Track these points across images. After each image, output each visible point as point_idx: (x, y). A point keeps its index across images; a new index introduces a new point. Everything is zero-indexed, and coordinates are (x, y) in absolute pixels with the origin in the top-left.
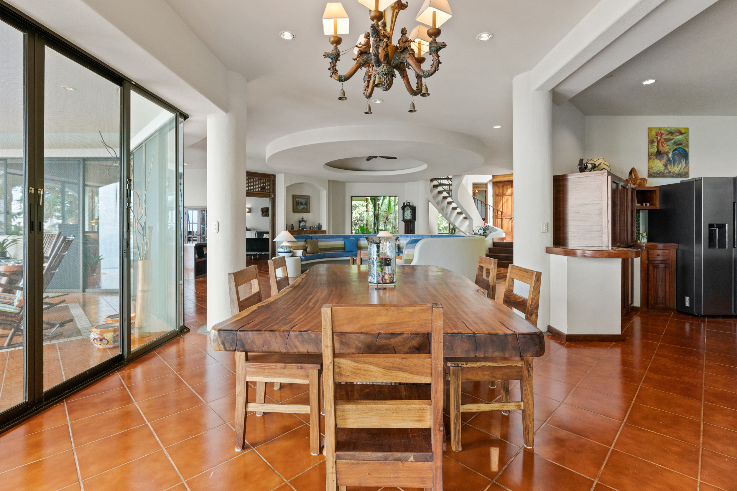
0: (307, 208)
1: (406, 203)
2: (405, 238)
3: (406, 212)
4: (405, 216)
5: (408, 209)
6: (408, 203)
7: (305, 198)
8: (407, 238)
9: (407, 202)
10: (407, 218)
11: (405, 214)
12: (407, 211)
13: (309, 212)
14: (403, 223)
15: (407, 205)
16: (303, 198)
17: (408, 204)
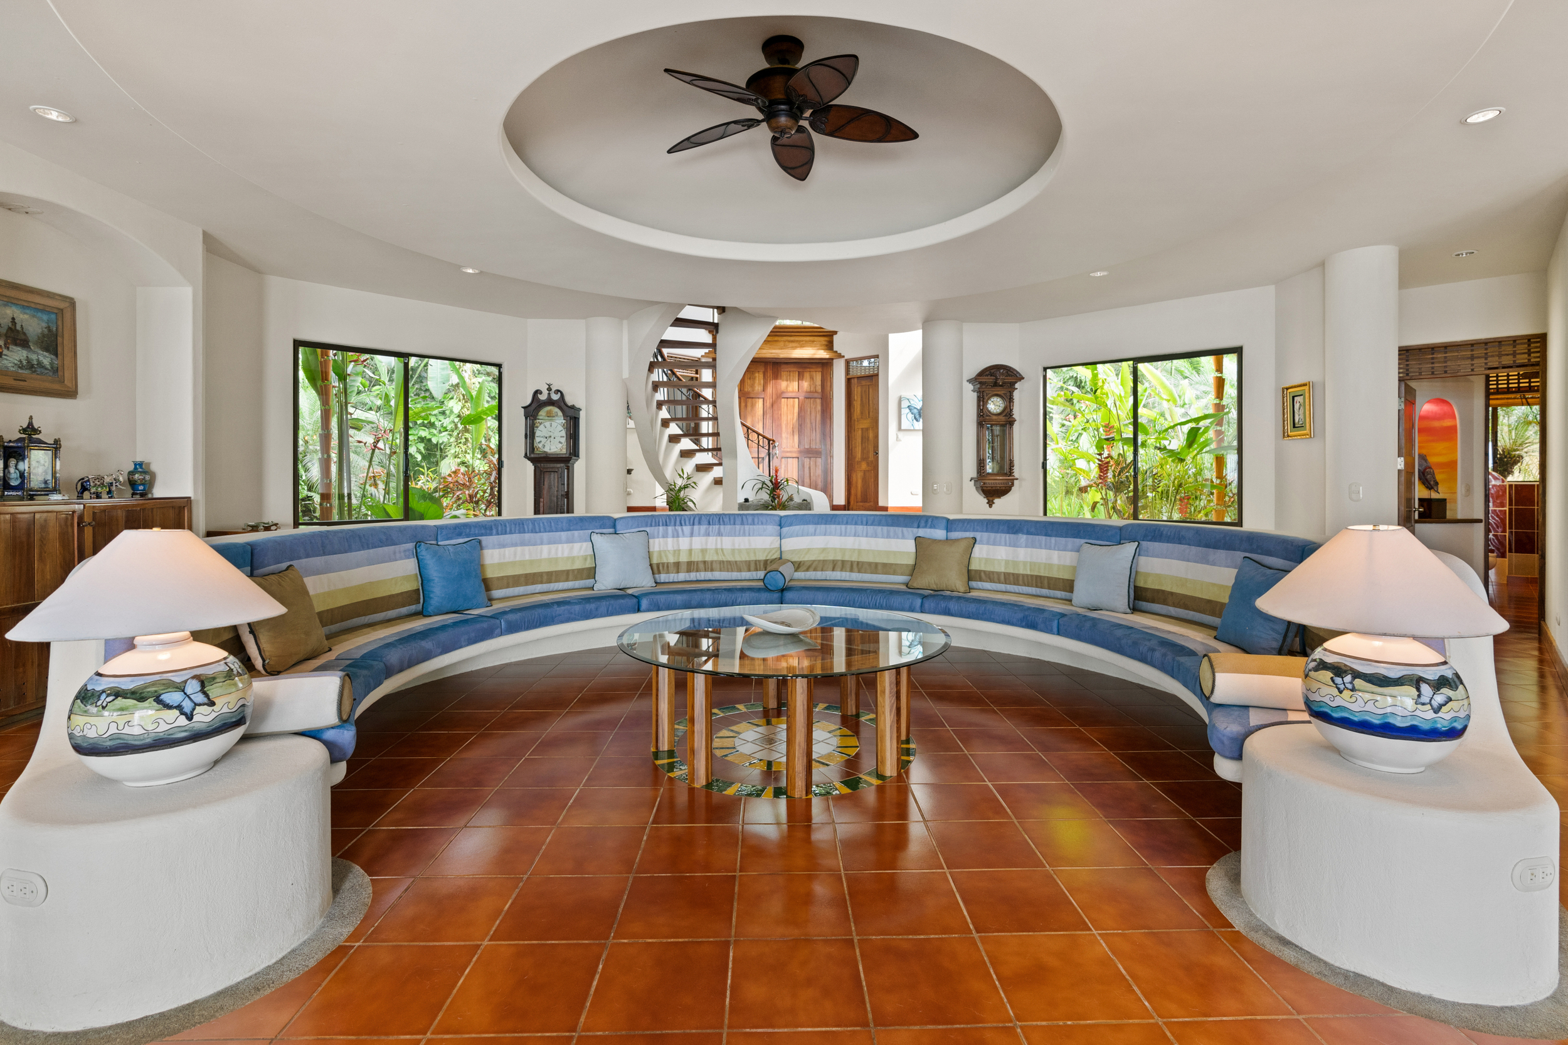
0: (55, 370)
1: (545, 392)
2: (670, 529)
3: (541, 427)
4: (537, 440)
5: (550, 415)
6: (558, 391)
7: (44, 310)
8: (679, 528)
9: (549, 389)
10: (547, 449)
11: (538, 433)
12: (547, 424)
13: (71, 393)
14: (530, 467)
15: (550, 402)
16: (25, 307)
17: (555, 397)
